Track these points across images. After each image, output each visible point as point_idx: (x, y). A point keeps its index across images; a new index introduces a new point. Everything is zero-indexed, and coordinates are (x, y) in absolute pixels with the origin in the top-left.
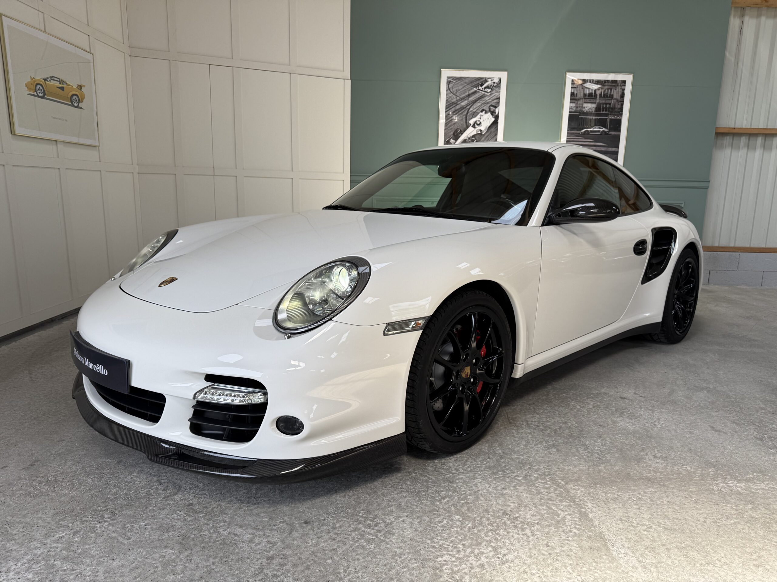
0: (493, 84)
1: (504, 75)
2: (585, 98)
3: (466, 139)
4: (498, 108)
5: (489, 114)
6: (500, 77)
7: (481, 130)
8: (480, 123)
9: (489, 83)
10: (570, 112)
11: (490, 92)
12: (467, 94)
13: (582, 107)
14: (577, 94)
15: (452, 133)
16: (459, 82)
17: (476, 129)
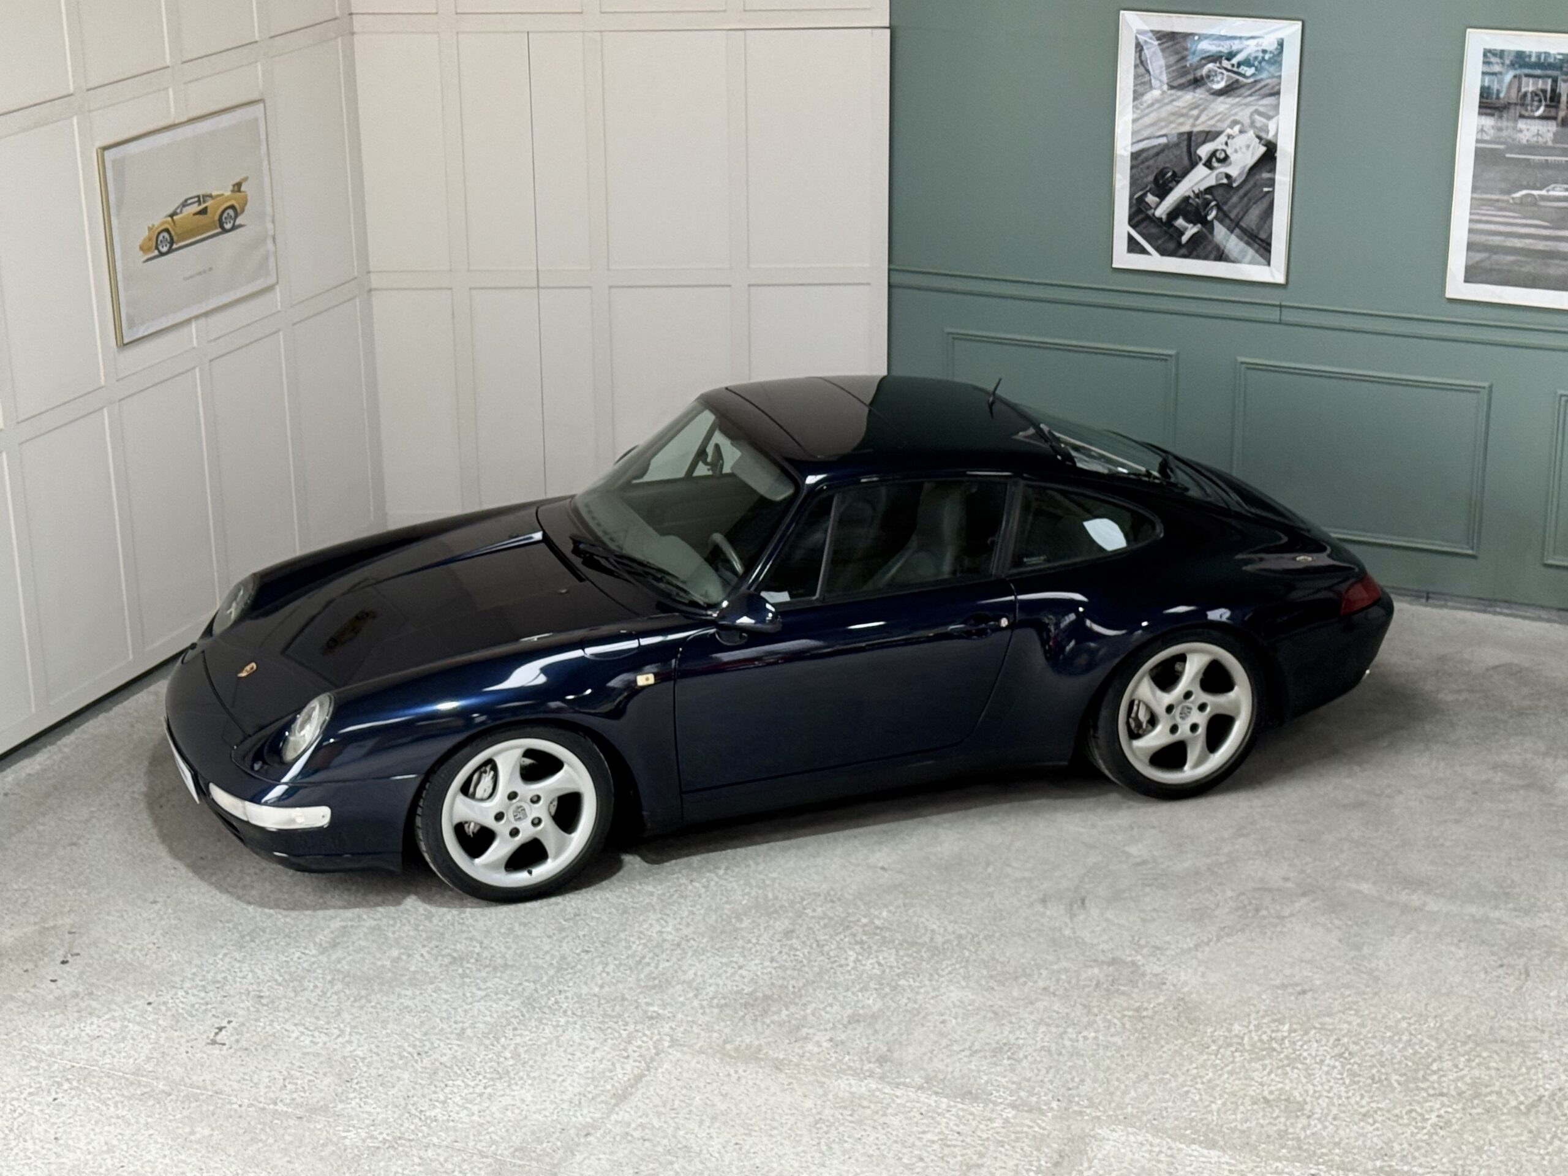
0: (1260, 55)
1: (1290, 31)
2: (1523, 105)
3: (1188, 198)
4: (1275, 120)
5: (1251, 134)
6: (1280, 35)
7: (1228, 176)
8: (1227, 157)
9: (1250, 49)
10: (1478, 141)
11: (1253, 75)
12: (1190, 77)
13: (1515, 128)
14: (1498, 92)
15: (1151, 178)
16: (1169, 44)
17: (1216, 172)
